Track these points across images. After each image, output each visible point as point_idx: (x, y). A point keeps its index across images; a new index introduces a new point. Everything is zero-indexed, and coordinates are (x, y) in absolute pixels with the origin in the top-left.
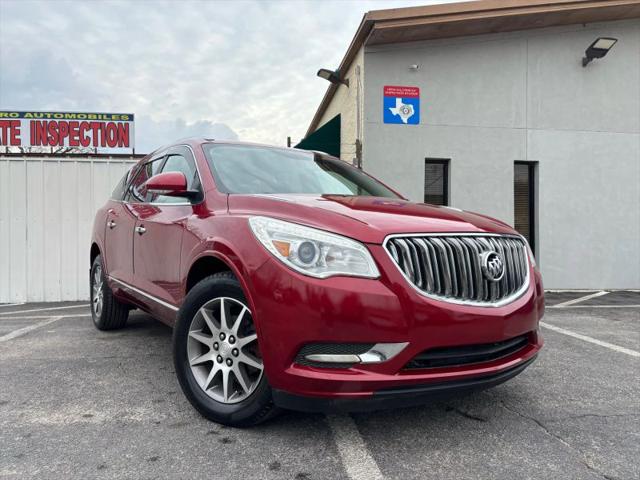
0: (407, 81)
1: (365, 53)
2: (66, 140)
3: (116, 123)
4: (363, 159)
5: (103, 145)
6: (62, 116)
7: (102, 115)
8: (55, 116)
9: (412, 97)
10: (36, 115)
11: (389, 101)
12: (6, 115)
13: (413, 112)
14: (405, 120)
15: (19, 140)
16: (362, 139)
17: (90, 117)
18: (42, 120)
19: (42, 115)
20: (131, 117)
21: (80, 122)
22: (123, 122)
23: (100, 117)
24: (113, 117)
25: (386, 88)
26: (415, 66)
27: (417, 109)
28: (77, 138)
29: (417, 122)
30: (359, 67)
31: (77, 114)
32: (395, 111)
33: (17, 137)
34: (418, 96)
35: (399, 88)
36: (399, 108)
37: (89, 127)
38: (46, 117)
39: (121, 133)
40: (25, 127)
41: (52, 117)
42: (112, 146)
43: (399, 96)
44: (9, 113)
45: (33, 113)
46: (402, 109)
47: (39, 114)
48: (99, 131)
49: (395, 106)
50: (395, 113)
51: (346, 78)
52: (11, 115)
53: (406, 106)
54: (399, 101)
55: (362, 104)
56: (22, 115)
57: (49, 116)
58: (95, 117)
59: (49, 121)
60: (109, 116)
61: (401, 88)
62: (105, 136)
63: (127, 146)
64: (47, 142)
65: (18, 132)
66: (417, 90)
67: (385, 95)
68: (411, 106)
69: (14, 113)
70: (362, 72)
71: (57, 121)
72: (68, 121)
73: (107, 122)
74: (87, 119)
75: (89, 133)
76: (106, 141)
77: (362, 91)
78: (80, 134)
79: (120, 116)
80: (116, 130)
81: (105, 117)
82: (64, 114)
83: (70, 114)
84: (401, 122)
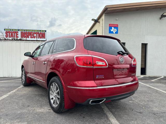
0: (115, 23)
1: (105, 15)
2: (30, 37)
3: (42, 32)
5: (39, 38)
7: (39, 30)
8: (27, 30)
9: (116, 27)
10: (22, 30)
11: (110, 28)
12: (15, 30)
13: (116, 31)
14: (114, 33)
15: (18, 36)
17: (35, 31)
18: (24, 32)
19: (24, 30)
20: (46, 31)
21: (33, 32)
22: (44, 32)
23: (38, 31)
24: (41, 31)
25: (110, 25)
26: (117, 19)
28: (32, 36)
29: (117, 33)
30: (103, 19)
31: (32, 30)
32: (112, 30)
33: (17, 36)
34: (118, 27)
36: (113, 30)
37: (35, 33)
38: (24, 31)
39: (43, 35)
40: (19, 33)
41: (26, 31)
42: (41, 38)
43: (113, 27)
44: (15, 29)
45: (21, 30)
46: (114, 30)
47: (23, 30)
48: (38, 34)
49: (112, 29)
51: (99, 21)
52: (16, 30)
53: (115, 29)
54: (113, 28)
55: (103, 28)
56: (19, 30)
57: (25, 30)
58: (37, 31)
59: (25, 32)
60: (40, 31)
62: (39, 36)
63: (45, 38)
64: (25, 37)
65: (18, 35)
66: (118, 25)
67: (109, 26)
68: (116, 29)
69: (17, 30)
70: (104, 20)
71: (27, 32)
72: (30, 32)
73: (40, 32)
75: (35, 35)
76: (40, 37)
77: (104, 25)
78: (33, 35)
80: (42, 34)
81: (39, 31)
82: (29, 30)
83: (31, 30)
84: (113, 33)
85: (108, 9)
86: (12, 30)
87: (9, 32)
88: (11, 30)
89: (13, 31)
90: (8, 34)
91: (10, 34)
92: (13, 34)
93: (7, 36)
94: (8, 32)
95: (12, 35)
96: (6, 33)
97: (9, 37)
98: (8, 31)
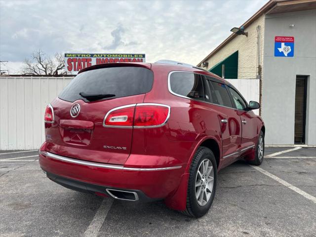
0: (288, 33)
1: (266, 19)
3: (137, 59)
4: (262, 76)
6: (111, 56)
7: (130, 55)
8: (108, 56)
9: (290, 42)
10: (99, 56)
12: (85, 56)
13: (290, 50)
14: (286, 55)
16: (262, 65)
18: (101, 58)
19: (101, 56)
20: (144, 56)
21: (120, 58)
22: (140, 58)
23: (129, 56)
24: (135, 56)
25: (276, 38)
26: (293, 25)
27: (292, 48)
29: (292, 56)
31: (118, 55)
32: (280, 50)
34: (293, 41)
35: (283, 37)
36: (283, 48)
37: (124, 61)
38: (103, 56)
40: (94, 61)
41: (106, 56)
43: (283, 42)
44: (86, 54)
45: (97, 55)
46: (285, 49)
47: (100, 55)
49: (280, 47)
50: (280, 51)
53: (287, 47)
54: (283, 44)
56: (92, 55)
57: (105, 56)
58: (126, 56)
59: (105, 58)
60: (133, 55)
61: (284, 37)
65: (90, 64)
66: (293, 38)
67: (276, 41)
68: (290, 47)
69: (88, 55)
70: (263, 29)
71: (109, 58)
72: (114, 58)
73: (132, 58)
74: (123, 57)
77: (263, 38)
79: (138, 55)
81: (131, 56)
82: (112, 55)
83: (115, 55)
84: (284, 56)
85: (278, 5)
86: (81, 56)
87: (74, 61)
88: (79, 56)
89: (81, 58)
90: (73, 63)
91: (77, 63)
92: (82, 63)
93: (70, 69)
94: (72, 60)
95: (79, 65)
96: (69, 61)
97: (75, 70)
98: (72, 58)
